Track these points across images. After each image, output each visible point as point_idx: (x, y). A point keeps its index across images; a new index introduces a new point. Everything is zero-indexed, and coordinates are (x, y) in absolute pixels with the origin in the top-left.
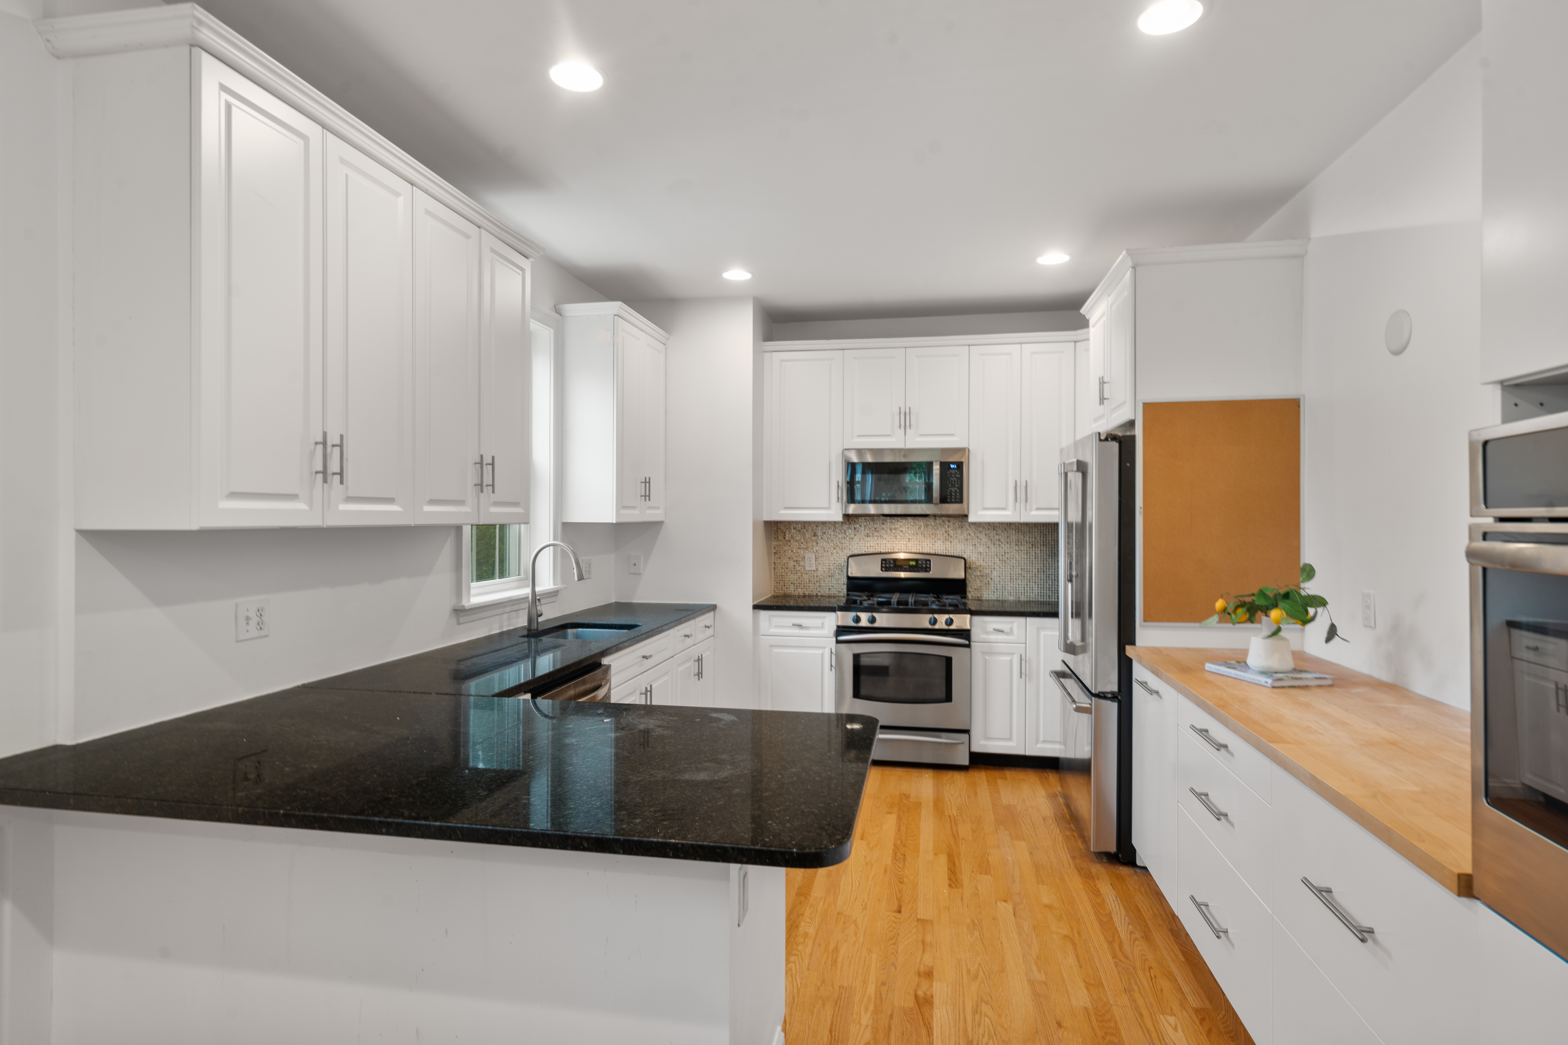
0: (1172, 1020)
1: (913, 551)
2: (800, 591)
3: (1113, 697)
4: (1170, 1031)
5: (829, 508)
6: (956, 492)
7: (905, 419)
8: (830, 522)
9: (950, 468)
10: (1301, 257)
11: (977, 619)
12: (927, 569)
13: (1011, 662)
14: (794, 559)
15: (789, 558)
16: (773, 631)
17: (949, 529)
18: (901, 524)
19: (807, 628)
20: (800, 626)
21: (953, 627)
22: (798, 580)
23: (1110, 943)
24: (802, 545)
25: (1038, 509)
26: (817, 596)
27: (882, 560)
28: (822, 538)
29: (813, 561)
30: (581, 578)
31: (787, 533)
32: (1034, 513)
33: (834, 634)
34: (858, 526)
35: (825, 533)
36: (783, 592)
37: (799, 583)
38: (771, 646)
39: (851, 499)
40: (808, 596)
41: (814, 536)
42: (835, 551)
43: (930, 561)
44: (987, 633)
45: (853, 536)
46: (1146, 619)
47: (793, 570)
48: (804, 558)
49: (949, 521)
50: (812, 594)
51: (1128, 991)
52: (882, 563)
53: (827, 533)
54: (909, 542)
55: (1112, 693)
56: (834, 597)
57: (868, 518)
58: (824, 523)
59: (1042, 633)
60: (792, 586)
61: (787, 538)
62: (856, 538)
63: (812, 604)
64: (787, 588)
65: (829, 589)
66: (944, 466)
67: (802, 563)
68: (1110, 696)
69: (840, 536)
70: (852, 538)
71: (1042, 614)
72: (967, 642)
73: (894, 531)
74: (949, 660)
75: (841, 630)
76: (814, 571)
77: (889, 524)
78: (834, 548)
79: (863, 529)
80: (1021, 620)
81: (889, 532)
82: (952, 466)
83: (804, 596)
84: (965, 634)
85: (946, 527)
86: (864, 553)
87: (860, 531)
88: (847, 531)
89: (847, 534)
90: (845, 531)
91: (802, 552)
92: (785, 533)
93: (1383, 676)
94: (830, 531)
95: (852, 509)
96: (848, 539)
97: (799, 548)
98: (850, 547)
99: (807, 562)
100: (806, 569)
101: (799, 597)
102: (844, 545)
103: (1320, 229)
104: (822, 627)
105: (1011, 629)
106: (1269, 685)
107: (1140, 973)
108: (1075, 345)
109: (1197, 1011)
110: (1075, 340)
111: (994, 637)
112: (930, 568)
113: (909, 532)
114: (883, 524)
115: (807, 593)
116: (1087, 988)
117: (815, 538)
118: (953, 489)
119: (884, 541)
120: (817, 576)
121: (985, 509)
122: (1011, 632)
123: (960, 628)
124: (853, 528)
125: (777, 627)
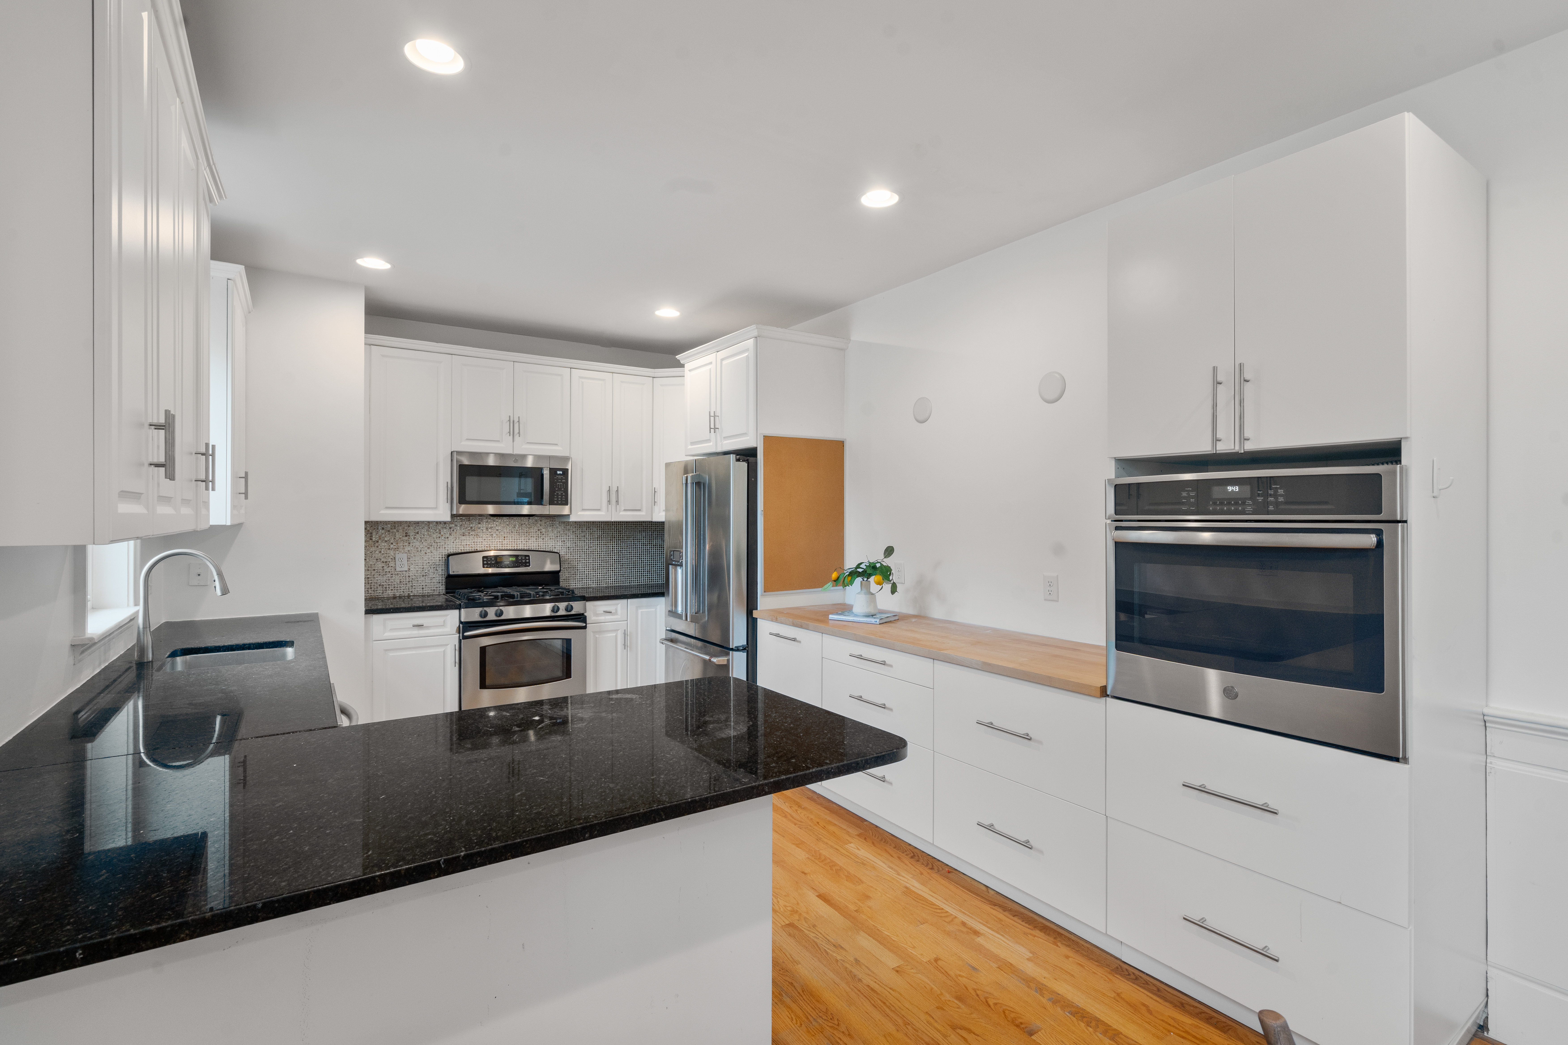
0: (852, 845)
1: (508, 548)
2: (390, 593)
3: (744, 649)
4: (857, 851)
5: (436, 508)
6: (562, 495)
7: (514, 427)
8: (423, 522)
9: (557, 474)
10: (843, 350)
11: (590, 605)
12: (527, 564)
13: (616, 636)
14: (382, 560)
15: (377, 560)
16: (388, 634)
17: (541, 528)
18: (497, 523)
19: (428, 627)
20: (420, 626)
21: (573, 612)
22: (387, 581)
23: (785, 817)
24: (392, 546)
25: (625, 510)
26: (409, 596)
27: (484, 557)
28: (414, 538)
29: (405, 562)
30: (225, 591)
31: (374, 534)
32: (622, 513)
33: (456, 631)
34: (453, 525)
35: (418, 533)
36: (369, 595)
37: (389, 585)
38: (386, 650)
39: (462, 500)
40: (399, 597)
41: (406, 536)
42: (429, 551)
43: (529, 556)
44: (597, 615)
45: (448, 535)
46: (766, 590)
47: (381, 571)
48: (395, 559)
49: (541, 521)
50: (403, 595)
51: (819, 839)
52: (483, 561)
53: (420, 533)
54: (504, 540)
55: (743, 646)
56: (428, 596)
57: (464, 518)
58: (417, 523)
59: (640, 611)
60: (380, 588)
61: (374, 539)
62: (451, 538)
63: (403, 605)
64: (374, 591)
65: (423, 588)
66: (553, 471)
67: (392, 564)
68: (741, 648)
69: (435, 536)
70: (448, 538)
71: (640, 596)
72: (585, 625)
73: (490, 530)
74: (568, 641)
75: (466, 626)
76: (406, 571)
77: (485, 523)
78: (429, 548)
79: (458, 528)
80: (624, 601)
81: (484, 531)
82: (558, 472)
83: (394, 598)
84: (581, 617)
85: (539, 525)
86: (460, 551)
87: (455, 530)
88: (442, 531)
89: (442, 533)
90: (440, 530)
91: (392, 553)
92: (371, 533)
93: (911, 611)
94: (423, 531)
95: (463, 509)
96: (443, 538)
97: (389, 549)
98: (446, 546)
99: (398, 563)
100: (397, 570)
101: (388, 598)
102: (439, 544)
103: (857, 335)
104: (444, 625)
105: (616, 610)
106: (878, 623)
107: (815, 827)
108: (653, 380)
109: (859, 835)
110: (653, 376)
111: (602, 618)
112: (529, 562)
113: (505, 531)
114: (479, 523)
115: (398, 594)
116: (798, 847)
117: (407, 538)
118: (560, 493)
119: (480, 540)
120: (409, 576)
121: (583, 510)
122: (616, 613)
123: (578, 613)
124: (448, 528)
125: (392, 630)
